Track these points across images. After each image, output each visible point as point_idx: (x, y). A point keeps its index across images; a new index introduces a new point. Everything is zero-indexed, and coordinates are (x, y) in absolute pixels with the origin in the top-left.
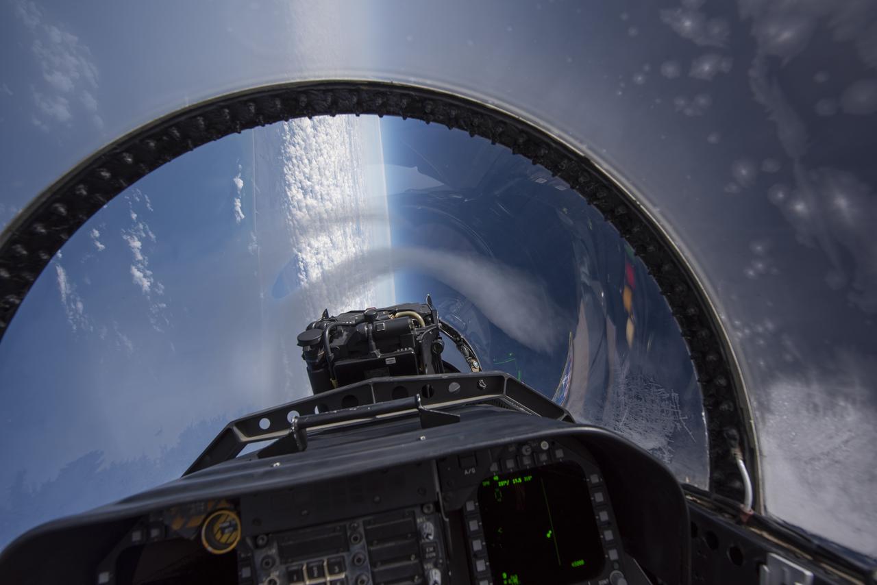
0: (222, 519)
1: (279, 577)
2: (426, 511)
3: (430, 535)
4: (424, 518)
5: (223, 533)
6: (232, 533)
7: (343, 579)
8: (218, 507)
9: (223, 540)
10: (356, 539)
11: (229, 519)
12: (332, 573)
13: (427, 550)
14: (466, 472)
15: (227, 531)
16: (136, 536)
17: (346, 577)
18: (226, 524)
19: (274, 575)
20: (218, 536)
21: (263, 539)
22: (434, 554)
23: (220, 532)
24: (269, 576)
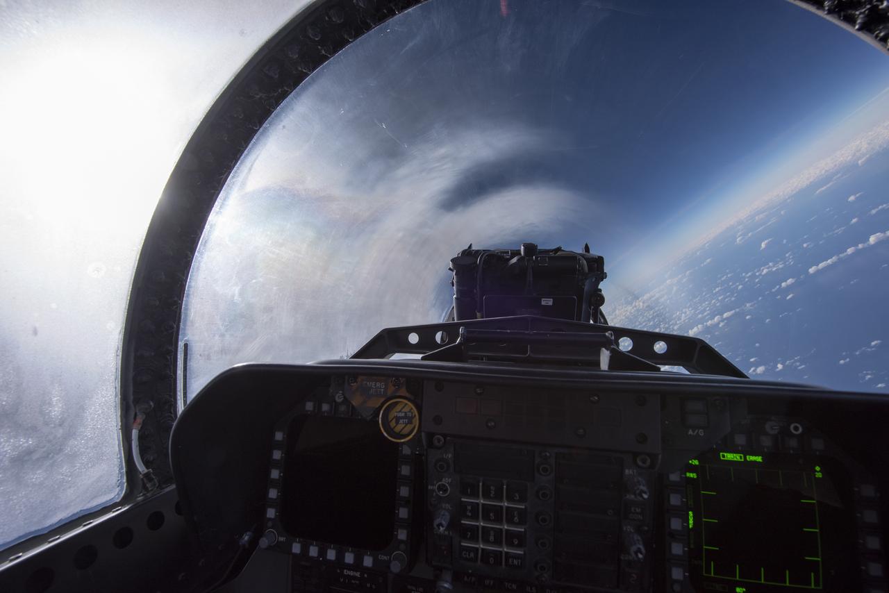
0: (399, 407)
1: (450, 484)
2: (640, 463)
3: (645, 493)
4: (635, 471)
5: (397, 423)
6: (406, 424)
7: (522, 509)
8: (398, 394)
9: (398, 429)
10: (545, 470)
11: (406, 409)
12: (510, 499)
13: (633, 509)
14: (690, 432)
15: (401, 421)
16: (309, 406)
17: (526, 508)
18: (403, 415)
19: (446, 481)
20: (393, 424)
21: (439, 440)
22: (640, 517)
23: (394, 420)
24: (441, 480)
